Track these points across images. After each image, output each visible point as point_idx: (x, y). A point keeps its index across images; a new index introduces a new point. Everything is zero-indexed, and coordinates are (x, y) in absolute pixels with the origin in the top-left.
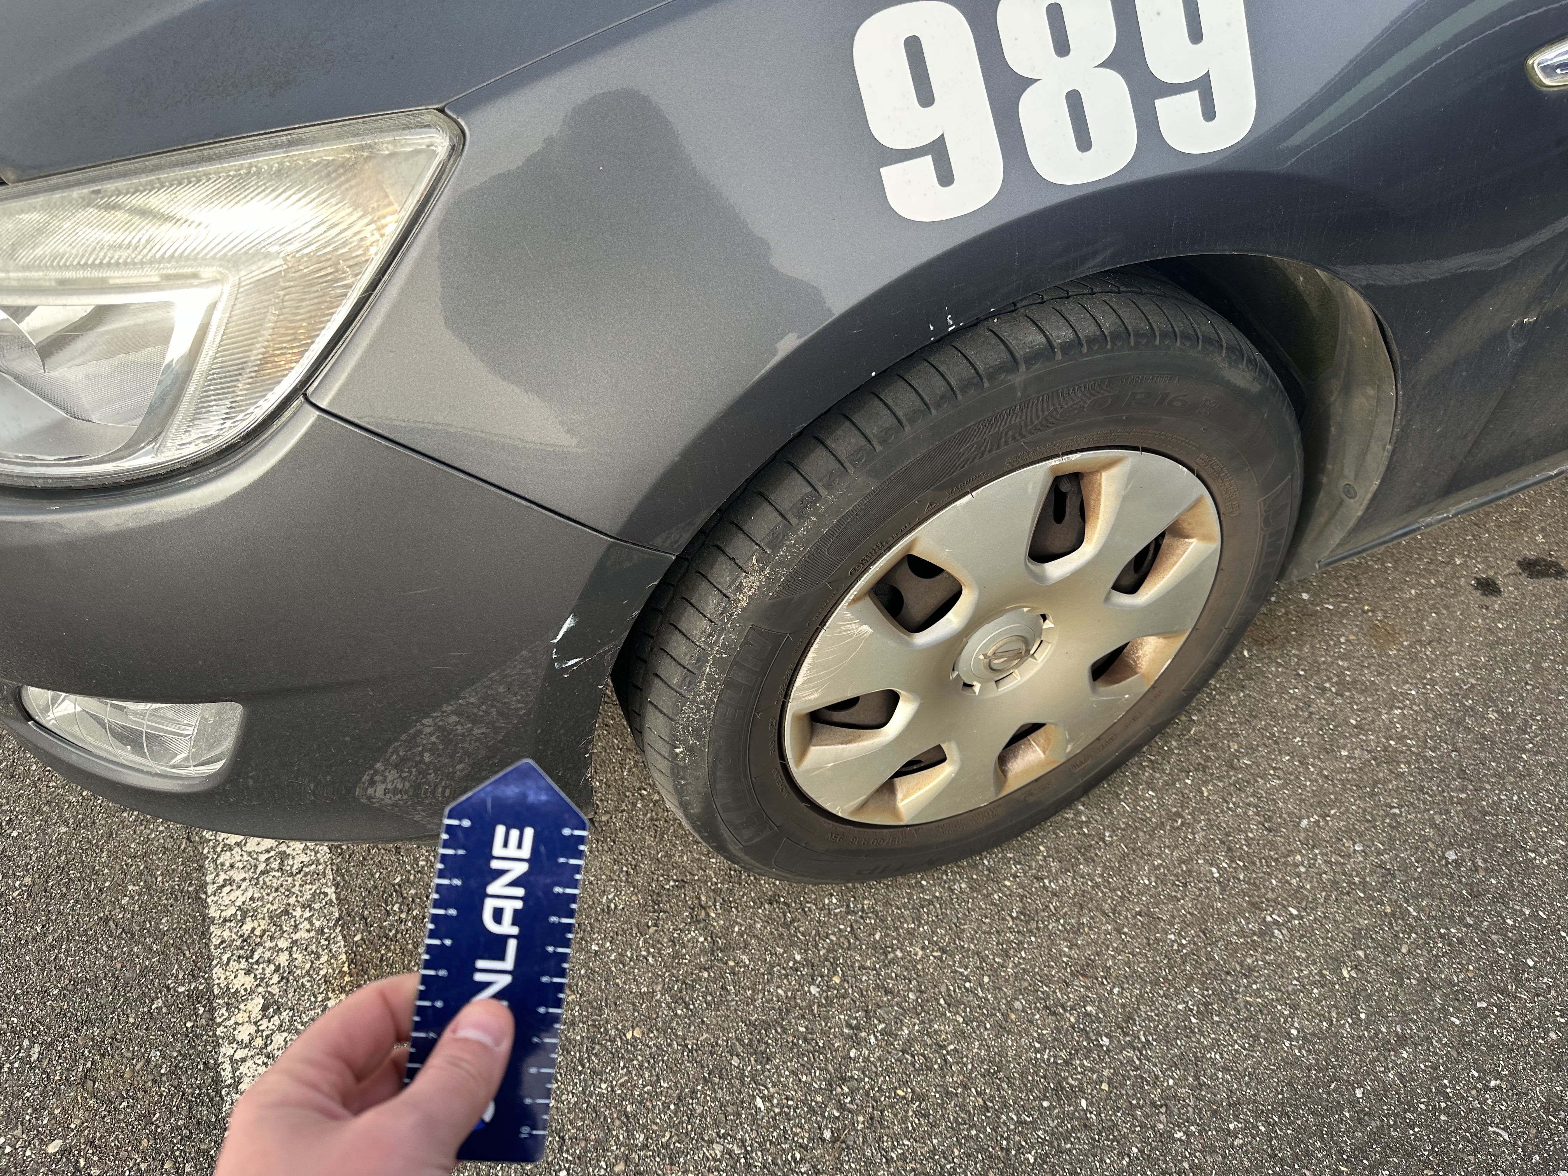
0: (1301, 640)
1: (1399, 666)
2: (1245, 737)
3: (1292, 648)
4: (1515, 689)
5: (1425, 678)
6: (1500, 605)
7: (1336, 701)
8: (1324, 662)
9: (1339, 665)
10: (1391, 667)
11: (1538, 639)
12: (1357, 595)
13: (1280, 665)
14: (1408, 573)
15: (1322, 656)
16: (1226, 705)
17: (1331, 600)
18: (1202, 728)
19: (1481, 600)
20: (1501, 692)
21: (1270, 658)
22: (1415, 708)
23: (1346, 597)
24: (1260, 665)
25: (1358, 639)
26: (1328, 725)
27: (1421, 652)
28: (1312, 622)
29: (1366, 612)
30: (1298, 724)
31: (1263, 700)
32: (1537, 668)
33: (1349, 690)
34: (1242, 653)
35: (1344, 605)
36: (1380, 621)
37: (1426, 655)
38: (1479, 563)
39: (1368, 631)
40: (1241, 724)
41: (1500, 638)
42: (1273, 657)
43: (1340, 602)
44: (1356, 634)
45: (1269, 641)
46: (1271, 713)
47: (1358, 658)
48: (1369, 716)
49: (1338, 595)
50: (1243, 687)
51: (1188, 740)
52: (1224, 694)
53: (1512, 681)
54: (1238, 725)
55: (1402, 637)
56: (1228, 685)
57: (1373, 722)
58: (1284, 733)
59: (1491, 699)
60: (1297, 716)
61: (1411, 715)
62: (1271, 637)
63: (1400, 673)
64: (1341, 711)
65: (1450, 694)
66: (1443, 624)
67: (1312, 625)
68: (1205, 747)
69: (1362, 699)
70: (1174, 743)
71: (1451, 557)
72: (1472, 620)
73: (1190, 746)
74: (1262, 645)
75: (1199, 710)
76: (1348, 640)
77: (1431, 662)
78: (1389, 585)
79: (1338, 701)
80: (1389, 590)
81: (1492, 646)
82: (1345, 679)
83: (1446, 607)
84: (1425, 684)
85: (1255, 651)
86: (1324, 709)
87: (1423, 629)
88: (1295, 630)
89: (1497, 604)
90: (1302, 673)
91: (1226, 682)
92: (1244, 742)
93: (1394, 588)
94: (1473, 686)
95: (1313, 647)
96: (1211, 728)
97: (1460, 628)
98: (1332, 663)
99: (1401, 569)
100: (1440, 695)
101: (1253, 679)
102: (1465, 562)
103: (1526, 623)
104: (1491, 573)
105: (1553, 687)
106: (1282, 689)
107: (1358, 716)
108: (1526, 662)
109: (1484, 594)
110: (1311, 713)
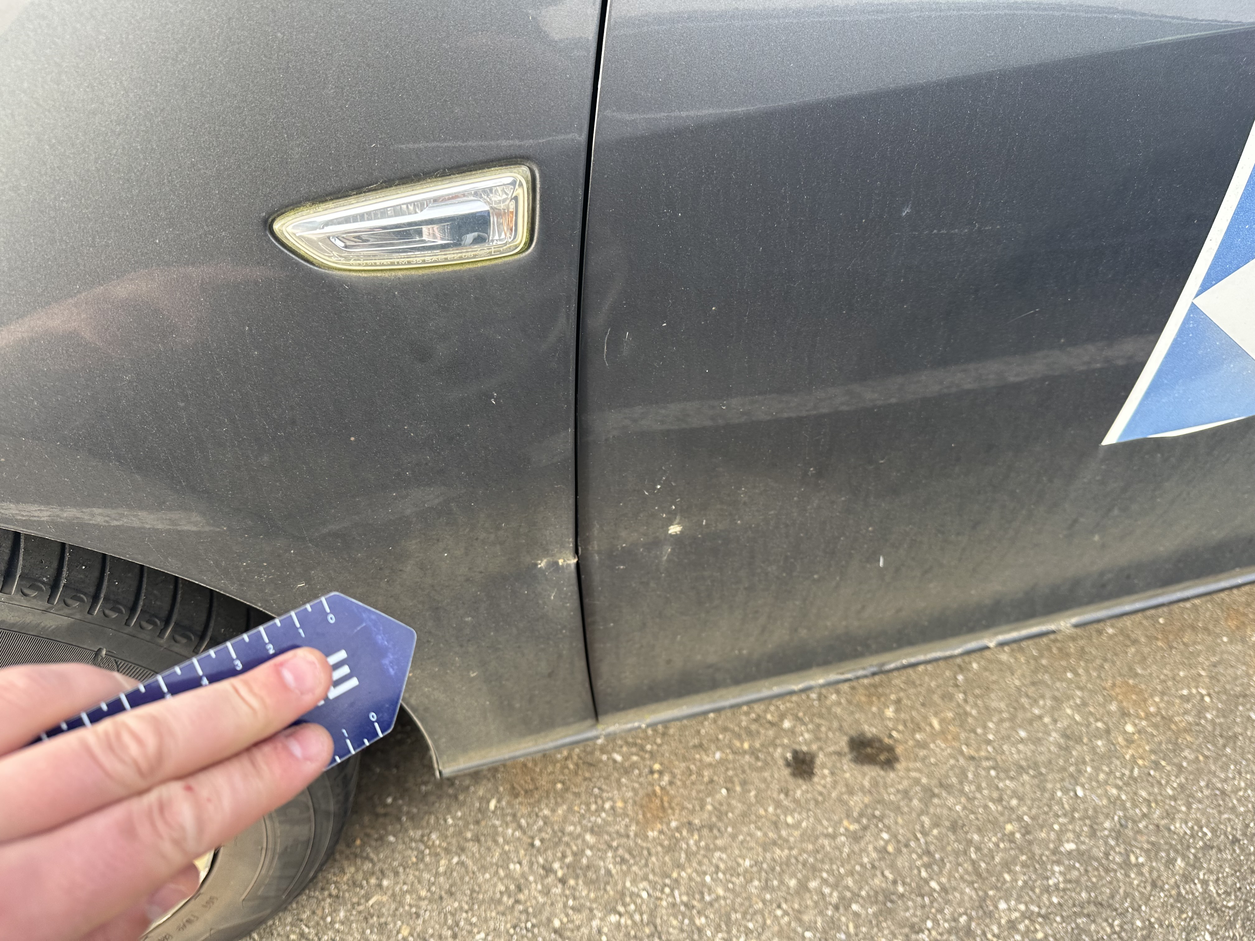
0: (562, 797)
1: (650, 854)
2: (424, 922)
3: (547, 805)
4: (761, 912)
5: (669, 876)
6: (803, 793)
7: (554, 890)
8: (570, 834)
9: (584, 840)
10: (641, 854)
11: (823, 847)
12: (655, 747)
13: (520, 827)
14: (725, 729)
15: (574, 824)
16: (429, 871)
17: (625, 749)
18: (385, 898)
19: (786, 782)
20: (744, 914)
21: (514, 816)
22: (637, 917)
23: (642, 748)
24: (497, 823)
25: (625, 808)
26: (527, 921)
27: (683, 838)
28: (587, 775)
29: (652, 772)
30: (494, 914)
31: (474, 873)
32: (803, 886)
33: (577, 877)
34: (488, 802)
35: (635, 758)
36: (662, 788)
37: (688, 844)
38: (808, 731)
39: (642, 799)
40: (430, 901)
41: (780, 837)
42: (519, 815)
43: (632, 754)
44: (625, 802)
45: (526, 792)
46: (473, 891)
47: (609, 834)
48: (578, 918)
49: (635, 744)
50: (463, 850)
51: (360, 912)
52: (437, 855)
53: (764, 901)
54: (426, 902)
55: (674, 815)
56: (449, 844)
57: (578, 928)
58: (471, 924)
59: (728, 922)
60: (500, 902)
61: (626, 926)
62: (531, 787)
63: (646, 865)
64: (552, 904)
65: (686, 905)
66: (729, 805)
67: (585, 779)
68: (372, 927)
69: (584, 893)
70: (342, 914)
71: (782, 717)
72: (762, 806)
73: (357, 921)
74: (516, 796)
75: (396, 874)
76: (613, 808)
77: (689, 855)
78: (696, 741)
79: (557, 890)
80: (695, 747)
81: (765, 847)
82: (579, 861)
83: (744, 783)
84: (665, 885)
85: (504, 803)
86: (535, 898)
87: (702, 808)
88: (563, 783)
89: (800, 789)
90: (537, 843)
91: (449, 840)
92: (419, 929)
93: (701, 745)
94: (718, 898)
95: (570, 810)
96: (394, 900)
97: (744, 815)
98: (579, 835)
99: (720, 722)
100: (674, 905)
101: (478, 841)
102: (794, 727)
103: (820, 822)
104: (814, 747)
105: (806, 918)
106: (506, 858)
107: (567, 915)
108: (793, 875)
109: (794, 775)
110: (517, 902)
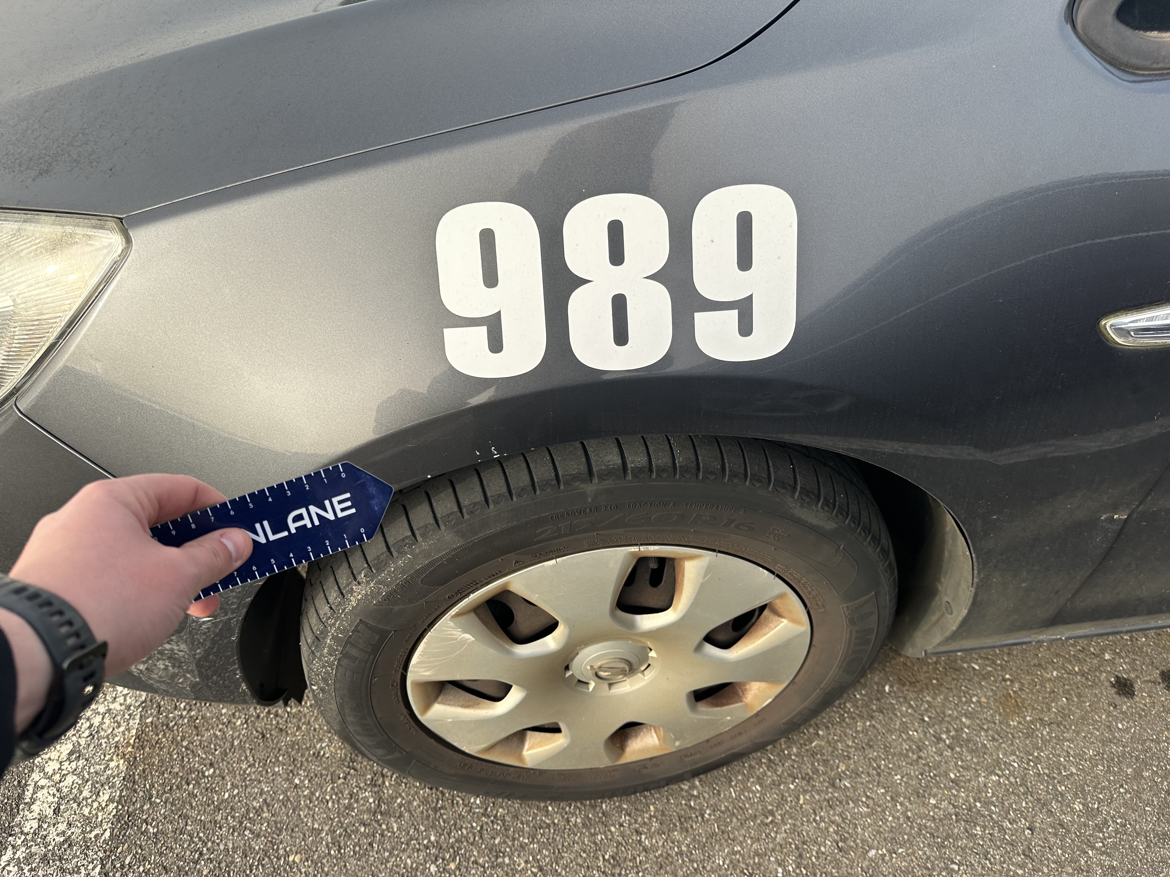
0: (939, 690)
1: (1014, 737)
2: (854, 762)
3: (928, 694)
4: (1108, 788)
5: (1032, 755)
6: (1128, 707)
7: (945, 753)
8: (950, 715)
9: (961, 721)
10: (1007, 736)
11: (1150, 748)
12: (1004, 663)
13: (911, 706)
14: (1058, 655)
15: (951, 709)
16: (851, 729)
17: (980, 661)
18: (823, 743)
19: (1113, 698)
20: (1095, 787)
21: (905, 698)
22: (1012, 779)
23: (994, 662)
24: (894, 702)
25: (988, 703)
26: (930, 772)
27: (1038, 730)
28: (955, 676)
29: (1005, 680)
30: (904, 764)
31: (884, 734)
32: (1138, 775)
33: (961, 746)
34: (884, 687)
35: (989, 669)
36: (1014, 692)
37: (1042, 734)
38: (1125, 663)
39: (1000, 698)
40: (856, 749)
41: (1115, 737)
42: (908, 698)
43: (987, 665)
44: (988, 699)
45: (910, 683)
46: (885, 746)
47: (981, 720)
48: (968, 775)
49: (988, 659)
50: (872, 717)
51: (807, 750)
52: (854, 718)
53: (1109, 781)
54: (853, 749)
55: (1027, 712)
56: (860, 712)
57: (969, 781)
58: (889, 768)
59: (1083, 791)
60: (907, 756)
61: (1005, 785)
62: (914, 680)
63: (1012, 744)
64: (946, 762)
65: (1048, 776)
66: (1070, 710)
67: (954, 679)
68: (818, 761)
69: (969, 758)
70: (795, 750)
71: (1103, 651)
72: (1097, 713)
73: (807, 756)
74: (904, 685)
75: (827, 727)
76: (979, 701)
77: (1045, 742)
78: (1036, 661)
79: (948, 753)
80: (1035, 665)
81: (1104, 743)
82: (961, 736)
83: (1079, 696)
84: (1030, 760)
85: (895, 689)
86: (933, 756)
87: (1049, 710)
88: (937, 679)
89: (1125, 704)
90: (926, 719)
91: (860, 709)
92: (852, 767)
93: (1040, 665)
94: (1072, 774)
95: (946, 698)
96: (830, 745)
97: (1083, 718)
98: (957, 718)
99: (1053, 650)
100: (1039, 775)
101: (882, 712)
102: (1114, 659)
103: (1145, 730)
104: (1133, 676)
105: (1144, 797)
106: (904, 728)
107: (959, 771)
108: (1129, 766)
109: (1118, 693)
110: (920, 757)
